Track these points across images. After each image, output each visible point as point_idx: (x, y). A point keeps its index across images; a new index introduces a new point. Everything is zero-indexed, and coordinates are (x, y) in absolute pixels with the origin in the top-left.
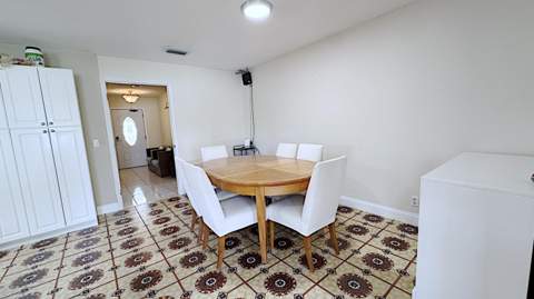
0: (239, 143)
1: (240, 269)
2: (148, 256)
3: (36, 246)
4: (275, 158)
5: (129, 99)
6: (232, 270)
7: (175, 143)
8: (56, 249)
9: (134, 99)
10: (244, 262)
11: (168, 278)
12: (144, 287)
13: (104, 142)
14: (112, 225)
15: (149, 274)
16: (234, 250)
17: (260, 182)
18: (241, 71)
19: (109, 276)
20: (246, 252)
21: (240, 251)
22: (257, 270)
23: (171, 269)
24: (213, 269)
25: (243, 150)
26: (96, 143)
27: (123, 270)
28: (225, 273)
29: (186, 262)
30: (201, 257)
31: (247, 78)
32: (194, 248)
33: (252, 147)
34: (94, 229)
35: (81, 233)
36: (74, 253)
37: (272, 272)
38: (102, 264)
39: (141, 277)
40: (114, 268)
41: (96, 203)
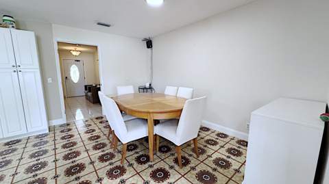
0: (142, 85)
1: (135, 165)
2: (78, 154)
3: (7, 144)
4: (163, 95)
5: (74, 53)
6: (131, 165)
7: (102, 82)
8: (19, 146)
9: (77, 54)
10: (138, 160)
11: (89, 168)
12: (73, 174)
13: (55, 80)
14: (58, 133)
15: (78, 165)
16: (134, 152)
17: (151, 111)
18: (145, 39)
19: (51, 165)
20: (141, 153)
21: (137, 153)
22: (146, 165)
23: (92, 163)
24: (118, 164)
25: (144, 89)
26: (50, 80)
27: (61, 162)
28: (126, 166)
29: (102, 159)
30: (112, 156)
31: (149, 44)
32: (108, 150)
33: (150, 88)
34: (46, 135)
35: (37, 137)
36: (31, 150)
37: (155, 167)
38: (48, 158)
39: (72, 167)
40: (55, 161)
41: (49, 119)
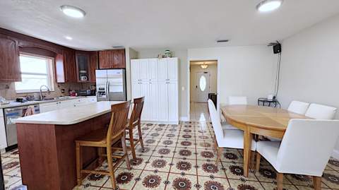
0: (263, 96)
1: (228, 171)
2: (190, 144)
3: (160, 125)
5: (203, 67)
6: (224, 169)
8: (164, 128)
9: (205, 67)
10: (233, 169)
11: (193, 156)
12: (183, 155)
13: (186, 89)
14: (183, 126)
15: (187, 151)
16: (231, 160)
18: (272, 44)
19: (174, 145)
20: (237, 165)
21: (234, 163)
22: (239, 177)
23: (196, 154)
24: (214, 163)
26: (183, 88)
27: (179, 145)
28: (219, 168)
29: (204, 154)
30: (211, 155)
31: (277, 48)
32: (210, 150)
33: (274, 101)
34: (177, 126)
35: (172, 126)
36: (168, 132)
37: (247, 183)
38: (174, 140)
39: (184, 151)
40: (177, 143)
41: (180, 115)
